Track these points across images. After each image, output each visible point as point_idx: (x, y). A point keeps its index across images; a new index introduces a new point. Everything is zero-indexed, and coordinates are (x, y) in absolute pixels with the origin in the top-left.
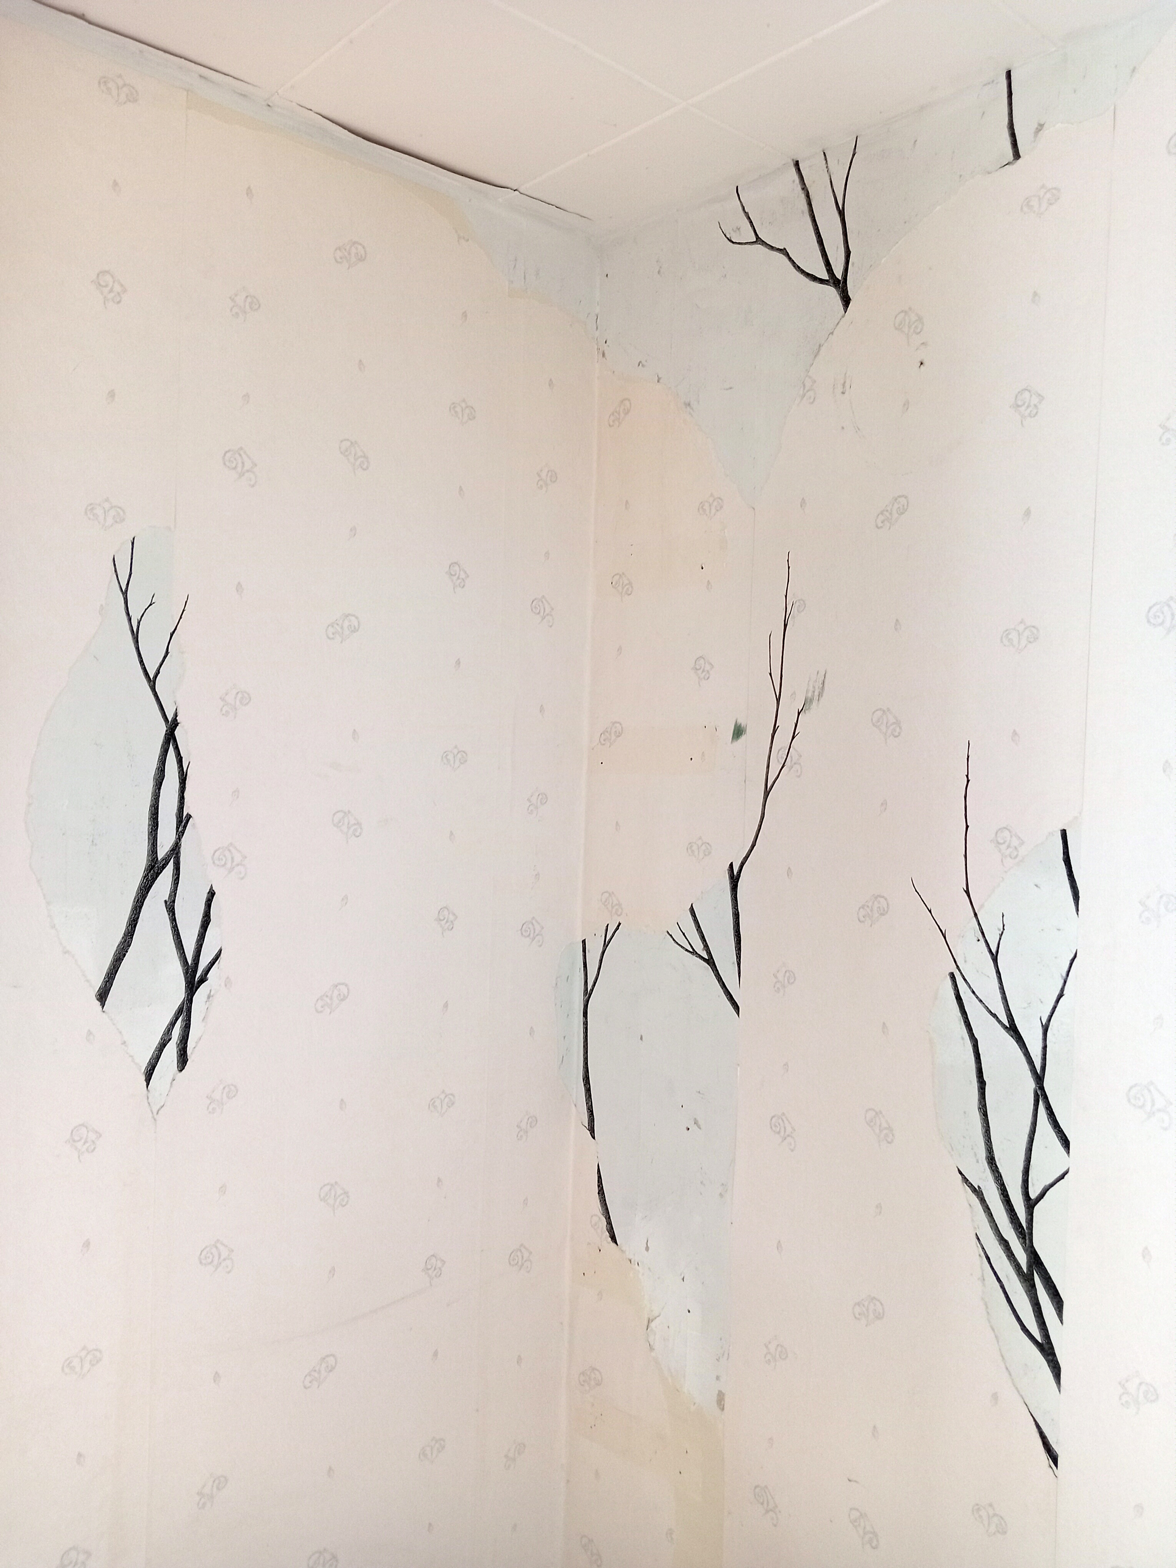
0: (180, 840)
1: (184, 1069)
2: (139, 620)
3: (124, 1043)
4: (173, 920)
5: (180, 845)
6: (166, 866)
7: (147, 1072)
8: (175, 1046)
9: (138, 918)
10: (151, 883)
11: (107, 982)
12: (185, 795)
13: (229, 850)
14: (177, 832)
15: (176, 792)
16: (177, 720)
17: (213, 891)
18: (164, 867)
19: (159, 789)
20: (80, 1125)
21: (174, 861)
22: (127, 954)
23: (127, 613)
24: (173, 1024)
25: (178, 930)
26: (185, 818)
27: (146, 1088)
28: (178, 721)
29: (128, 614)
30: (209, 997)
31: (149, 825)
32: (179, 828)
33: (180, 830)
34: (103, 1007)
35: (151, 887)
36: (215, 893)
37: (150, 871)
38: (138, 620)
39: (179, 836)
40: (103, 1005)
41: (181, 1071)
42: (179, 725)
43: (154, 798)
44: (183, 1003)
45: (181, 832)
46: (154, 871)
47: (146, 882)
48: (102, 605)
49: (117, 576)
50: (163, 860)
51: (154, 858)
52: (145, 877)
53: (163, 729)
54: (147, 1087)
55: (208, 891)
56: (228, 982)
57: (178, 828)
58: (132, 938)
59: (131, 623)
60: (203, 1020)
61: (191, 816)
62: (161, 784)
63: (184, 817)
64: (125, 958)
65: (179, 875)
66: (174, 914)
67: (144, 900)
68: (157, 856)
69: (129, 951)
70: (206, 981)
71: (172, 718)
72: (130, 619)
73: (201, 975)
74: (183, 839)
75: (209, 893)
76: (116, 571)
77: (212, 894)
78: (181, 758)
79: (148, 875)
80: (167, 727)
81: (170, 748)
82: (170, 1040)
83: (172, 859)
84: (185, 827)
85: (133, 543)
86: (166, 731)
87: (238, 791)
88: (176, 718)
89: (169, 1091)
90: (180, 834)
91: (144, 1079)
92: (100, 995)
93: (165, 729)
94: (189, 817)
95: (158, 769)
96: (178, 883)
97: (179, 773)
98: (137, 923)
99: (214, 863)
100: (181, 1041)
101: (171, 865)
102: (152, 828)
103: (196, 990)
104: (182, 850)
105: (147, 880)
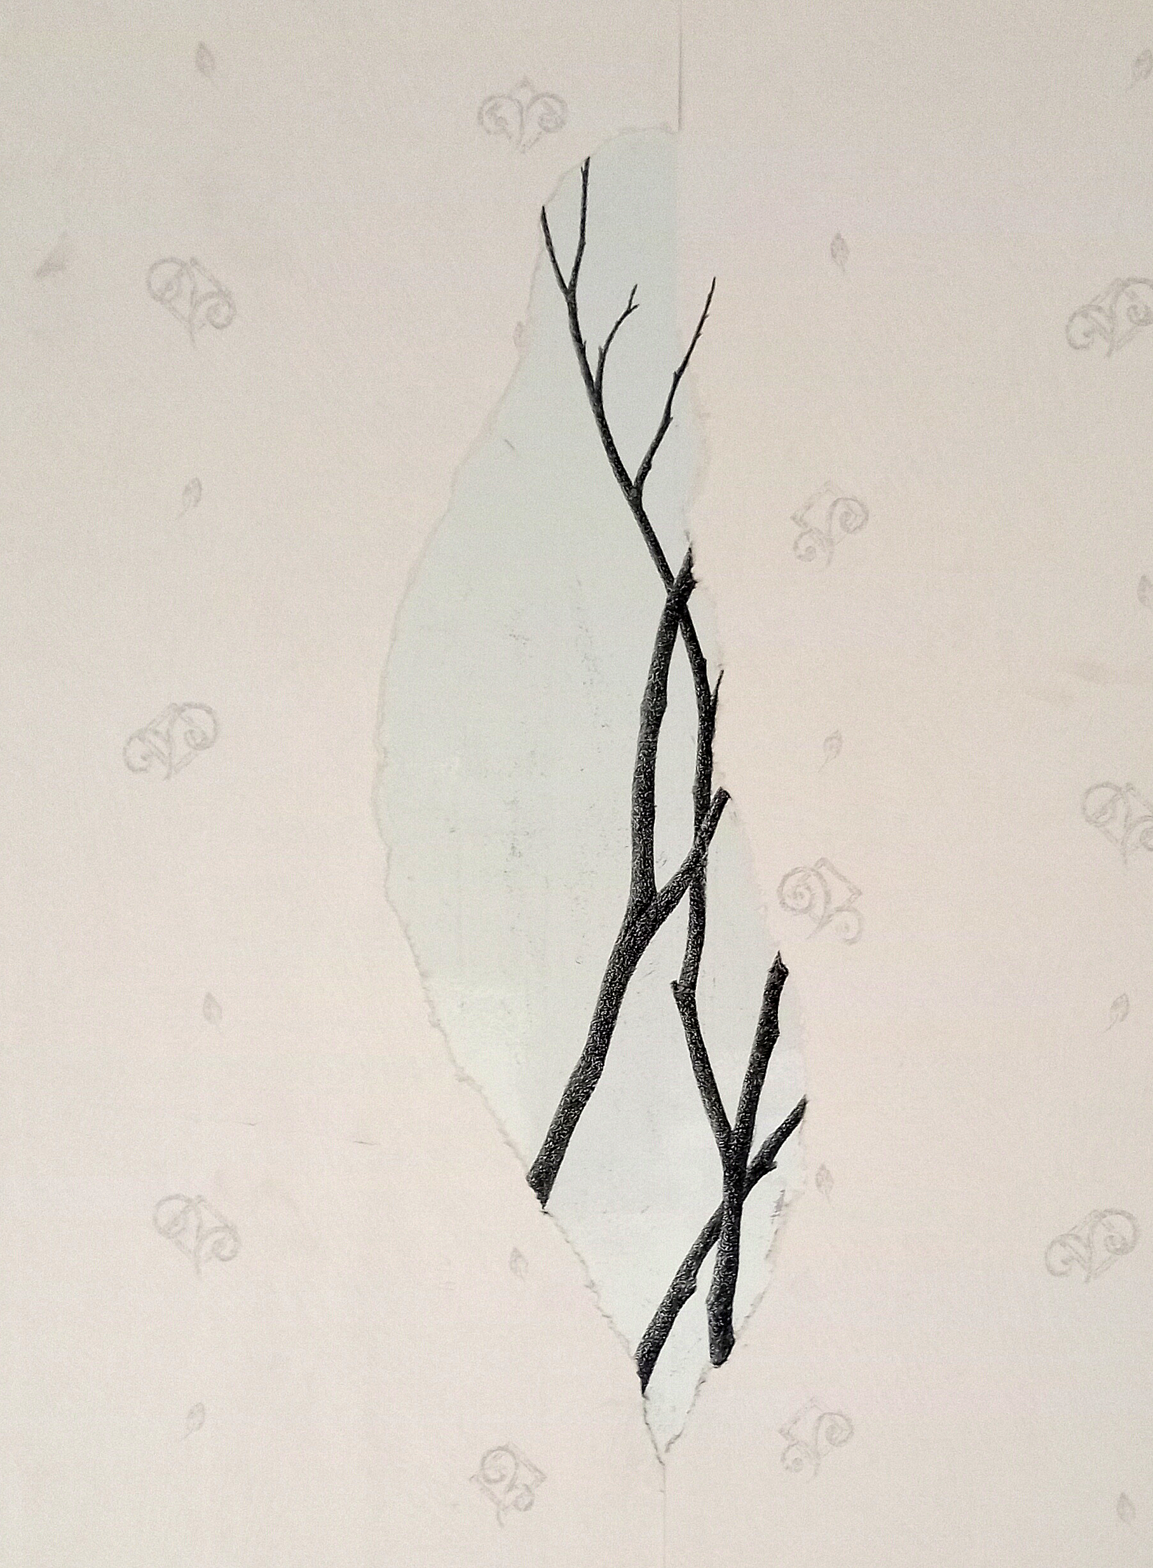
0: (704, 850)
1: (726, 1360)
2: (603, 348)
3: (591, 1285)
4: (692, 1025)
5: (705, 859)
6: (674, 907)
7: (644, 1356)
8: (704, 1307)
9: (614, 1017)
10: (642, 941)
11: (552, 1150)
12: (715, 747)
13: (820, 876)
14: (697, 829)
15: (693, 740)
16: (691, 576)
17: (783, 966)
18: (669, 907)
19: (655, 733)
20: (500, 1448)
21: (692, 894)
22: (593, 1094)
23: (575, 337)
24: (697, 1257)
25: (704, 1049)
26: (715, 799)
27: (640, 1392)
28: (695, 577)
29: (578, 338)
30: (779, 1207)
31: (635, 814)
32: (700, 822)
33: (703, 826)
34: (544, 1202)
35: (641, 949)
36: (787, 972)
37: (639, 914)
38: (600, 349)
39: (702, 839)
40: (543, 1198)
41: (718, 1364)
42: (696, 585)
43: (644, 754)
44: (719, 1214)
45: (707, 831)
46: (647, 915)
47: (630, 939)
48: (519, 324)
49: (553, 255)
50: (668, 892)
51: (648, 888)
52: (628, 927)
53: (659, 597)
54: (643, 1389)
55: (771, 966)
56: (823, 1177)
57: (698, 822)
58: (603, 1060)
59: (585, 357)
60: (767, 1256)
61: (727, 794)
62: (658, 720)
63: (712, 797)
64: (588, 1102)
65: (703, 927)
66: (694, 1014)
67: (627, 979)
68: (653, 884)
69: (597, 1087)
70: (771, 1170)
71: (682, 570)
72: (582, 351)
73: (761, 1156)
74: (711, 848)
75: (772, 971)
76: (549, 243)
77: (779, 974)
78: (704, 661)
79: (634, 923)
80: (669, 591)
81: (677, 640)
82: (692, 1291)
83: (688, 891)
84: (715, 819)
85: (585, 174)
86: (668, 601)
87: (840, 739)
88: (689, 571)
89: (694, 1405)
90: (704, 836)
91: (636, 1369)
92: (537, 1176)
93: (666, 596)
94: (724, 797)
95: (651, 687)
96: (701, 945)
97: (699, 696)
98: (612, 1029)
99: (783, 903)
100: (718, 1298)
101: (684, 906)
102: (640, 822)
103: (750, 1187)
104: (710, 872)
105: (632, 934)
